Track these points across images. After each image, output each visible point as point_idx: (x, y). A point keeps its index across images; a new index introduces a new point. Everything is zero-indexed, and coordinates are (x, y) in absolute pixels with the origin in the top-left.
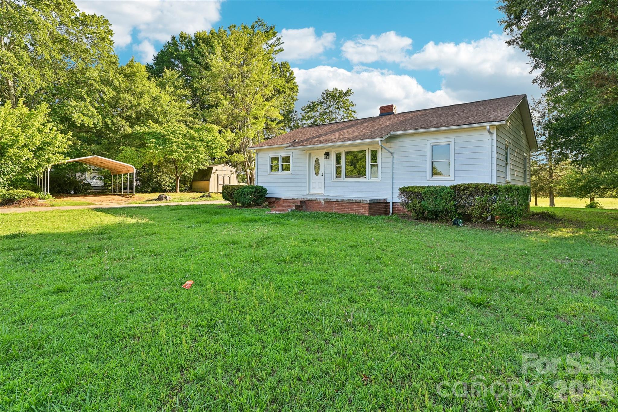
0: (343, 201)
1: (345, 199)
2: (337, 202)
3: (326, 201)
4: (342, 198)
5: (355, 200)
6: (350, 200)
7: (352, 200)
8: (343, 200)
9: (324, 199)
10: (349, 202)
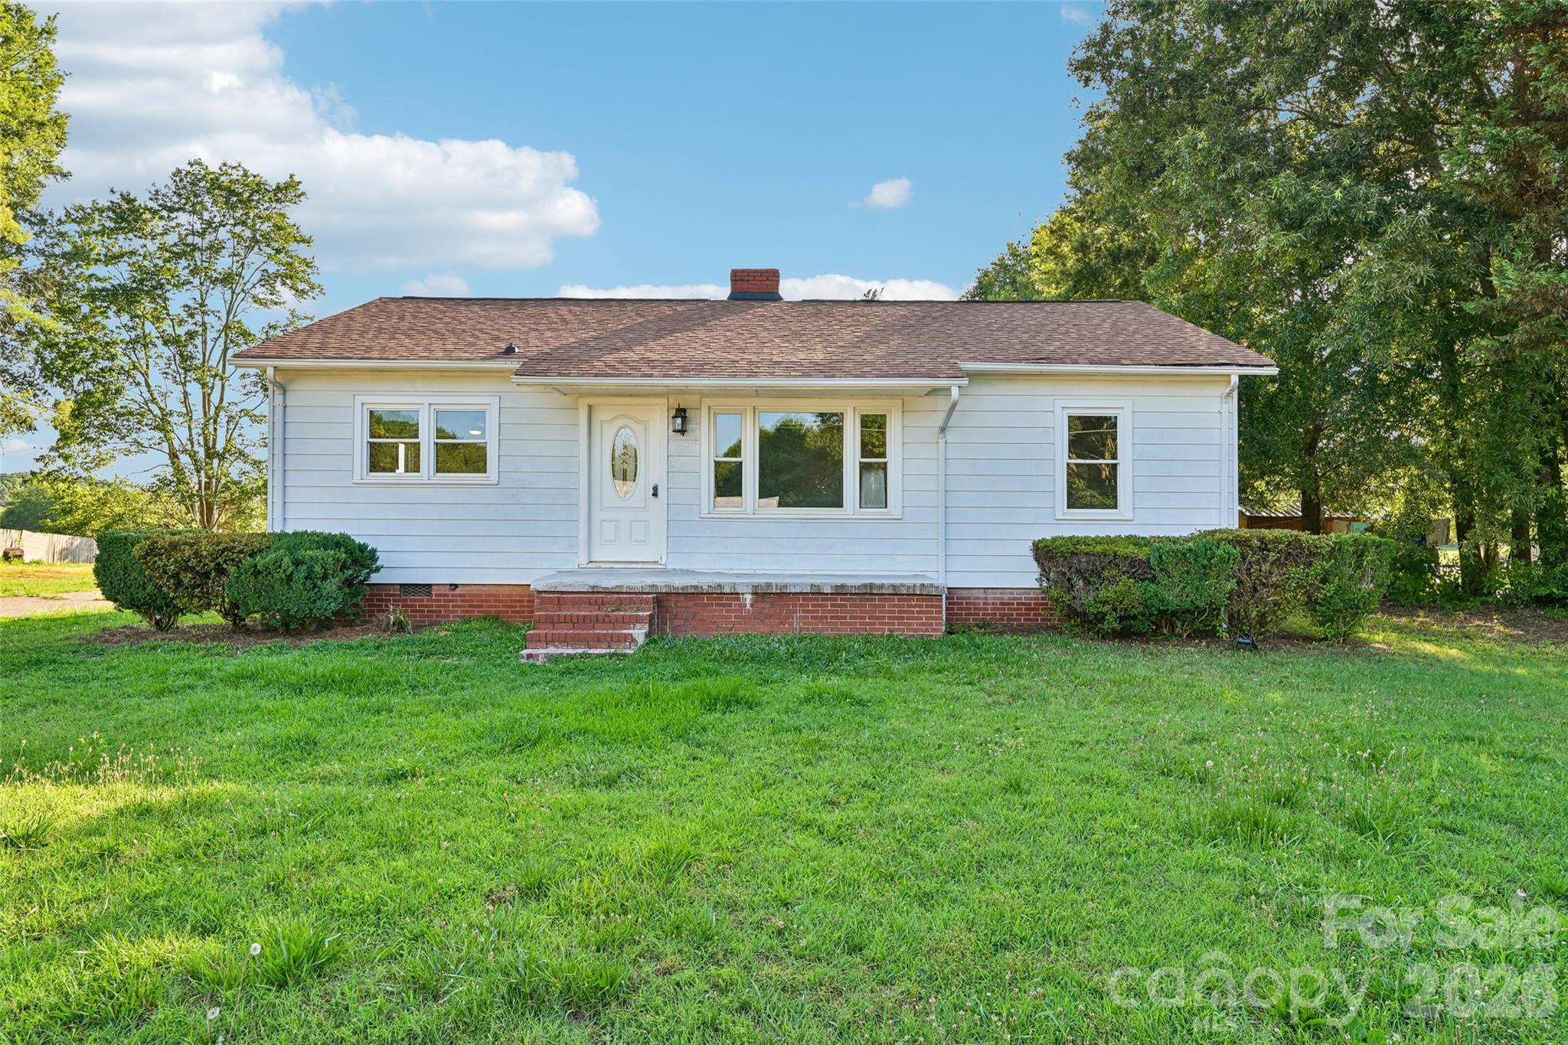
0: (840, 592)
1: (849, 582)
2: (816, 594)
3: (761, 595)
4: (839, 582)
5: (894, 586)
6: (871, 586)
7: (882, 586)
8: (842, 586)
9: (756, 587)
10: (868, 594)
